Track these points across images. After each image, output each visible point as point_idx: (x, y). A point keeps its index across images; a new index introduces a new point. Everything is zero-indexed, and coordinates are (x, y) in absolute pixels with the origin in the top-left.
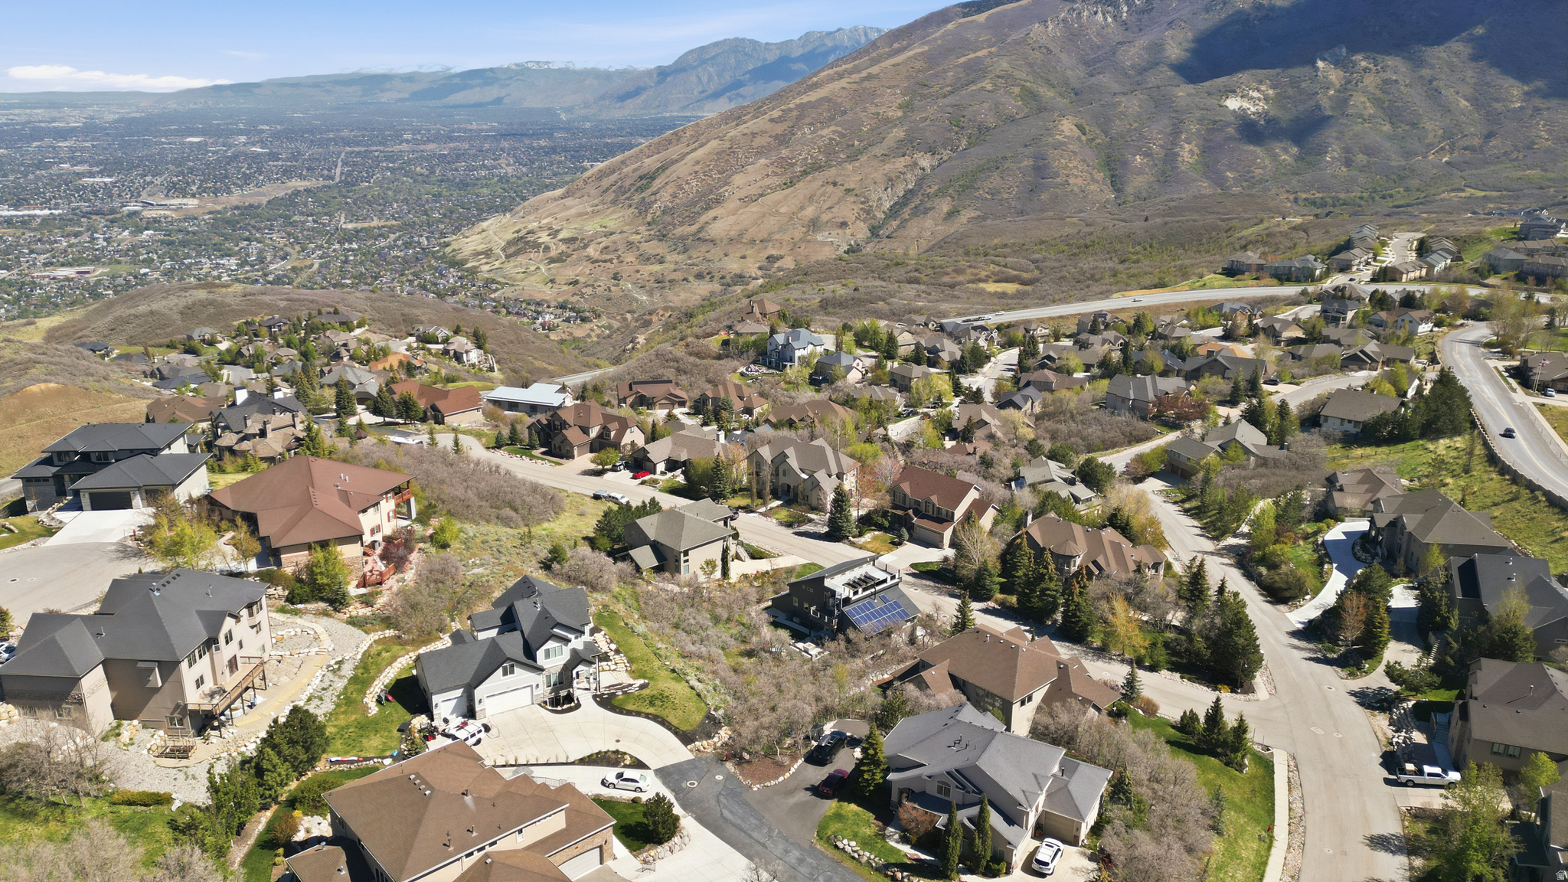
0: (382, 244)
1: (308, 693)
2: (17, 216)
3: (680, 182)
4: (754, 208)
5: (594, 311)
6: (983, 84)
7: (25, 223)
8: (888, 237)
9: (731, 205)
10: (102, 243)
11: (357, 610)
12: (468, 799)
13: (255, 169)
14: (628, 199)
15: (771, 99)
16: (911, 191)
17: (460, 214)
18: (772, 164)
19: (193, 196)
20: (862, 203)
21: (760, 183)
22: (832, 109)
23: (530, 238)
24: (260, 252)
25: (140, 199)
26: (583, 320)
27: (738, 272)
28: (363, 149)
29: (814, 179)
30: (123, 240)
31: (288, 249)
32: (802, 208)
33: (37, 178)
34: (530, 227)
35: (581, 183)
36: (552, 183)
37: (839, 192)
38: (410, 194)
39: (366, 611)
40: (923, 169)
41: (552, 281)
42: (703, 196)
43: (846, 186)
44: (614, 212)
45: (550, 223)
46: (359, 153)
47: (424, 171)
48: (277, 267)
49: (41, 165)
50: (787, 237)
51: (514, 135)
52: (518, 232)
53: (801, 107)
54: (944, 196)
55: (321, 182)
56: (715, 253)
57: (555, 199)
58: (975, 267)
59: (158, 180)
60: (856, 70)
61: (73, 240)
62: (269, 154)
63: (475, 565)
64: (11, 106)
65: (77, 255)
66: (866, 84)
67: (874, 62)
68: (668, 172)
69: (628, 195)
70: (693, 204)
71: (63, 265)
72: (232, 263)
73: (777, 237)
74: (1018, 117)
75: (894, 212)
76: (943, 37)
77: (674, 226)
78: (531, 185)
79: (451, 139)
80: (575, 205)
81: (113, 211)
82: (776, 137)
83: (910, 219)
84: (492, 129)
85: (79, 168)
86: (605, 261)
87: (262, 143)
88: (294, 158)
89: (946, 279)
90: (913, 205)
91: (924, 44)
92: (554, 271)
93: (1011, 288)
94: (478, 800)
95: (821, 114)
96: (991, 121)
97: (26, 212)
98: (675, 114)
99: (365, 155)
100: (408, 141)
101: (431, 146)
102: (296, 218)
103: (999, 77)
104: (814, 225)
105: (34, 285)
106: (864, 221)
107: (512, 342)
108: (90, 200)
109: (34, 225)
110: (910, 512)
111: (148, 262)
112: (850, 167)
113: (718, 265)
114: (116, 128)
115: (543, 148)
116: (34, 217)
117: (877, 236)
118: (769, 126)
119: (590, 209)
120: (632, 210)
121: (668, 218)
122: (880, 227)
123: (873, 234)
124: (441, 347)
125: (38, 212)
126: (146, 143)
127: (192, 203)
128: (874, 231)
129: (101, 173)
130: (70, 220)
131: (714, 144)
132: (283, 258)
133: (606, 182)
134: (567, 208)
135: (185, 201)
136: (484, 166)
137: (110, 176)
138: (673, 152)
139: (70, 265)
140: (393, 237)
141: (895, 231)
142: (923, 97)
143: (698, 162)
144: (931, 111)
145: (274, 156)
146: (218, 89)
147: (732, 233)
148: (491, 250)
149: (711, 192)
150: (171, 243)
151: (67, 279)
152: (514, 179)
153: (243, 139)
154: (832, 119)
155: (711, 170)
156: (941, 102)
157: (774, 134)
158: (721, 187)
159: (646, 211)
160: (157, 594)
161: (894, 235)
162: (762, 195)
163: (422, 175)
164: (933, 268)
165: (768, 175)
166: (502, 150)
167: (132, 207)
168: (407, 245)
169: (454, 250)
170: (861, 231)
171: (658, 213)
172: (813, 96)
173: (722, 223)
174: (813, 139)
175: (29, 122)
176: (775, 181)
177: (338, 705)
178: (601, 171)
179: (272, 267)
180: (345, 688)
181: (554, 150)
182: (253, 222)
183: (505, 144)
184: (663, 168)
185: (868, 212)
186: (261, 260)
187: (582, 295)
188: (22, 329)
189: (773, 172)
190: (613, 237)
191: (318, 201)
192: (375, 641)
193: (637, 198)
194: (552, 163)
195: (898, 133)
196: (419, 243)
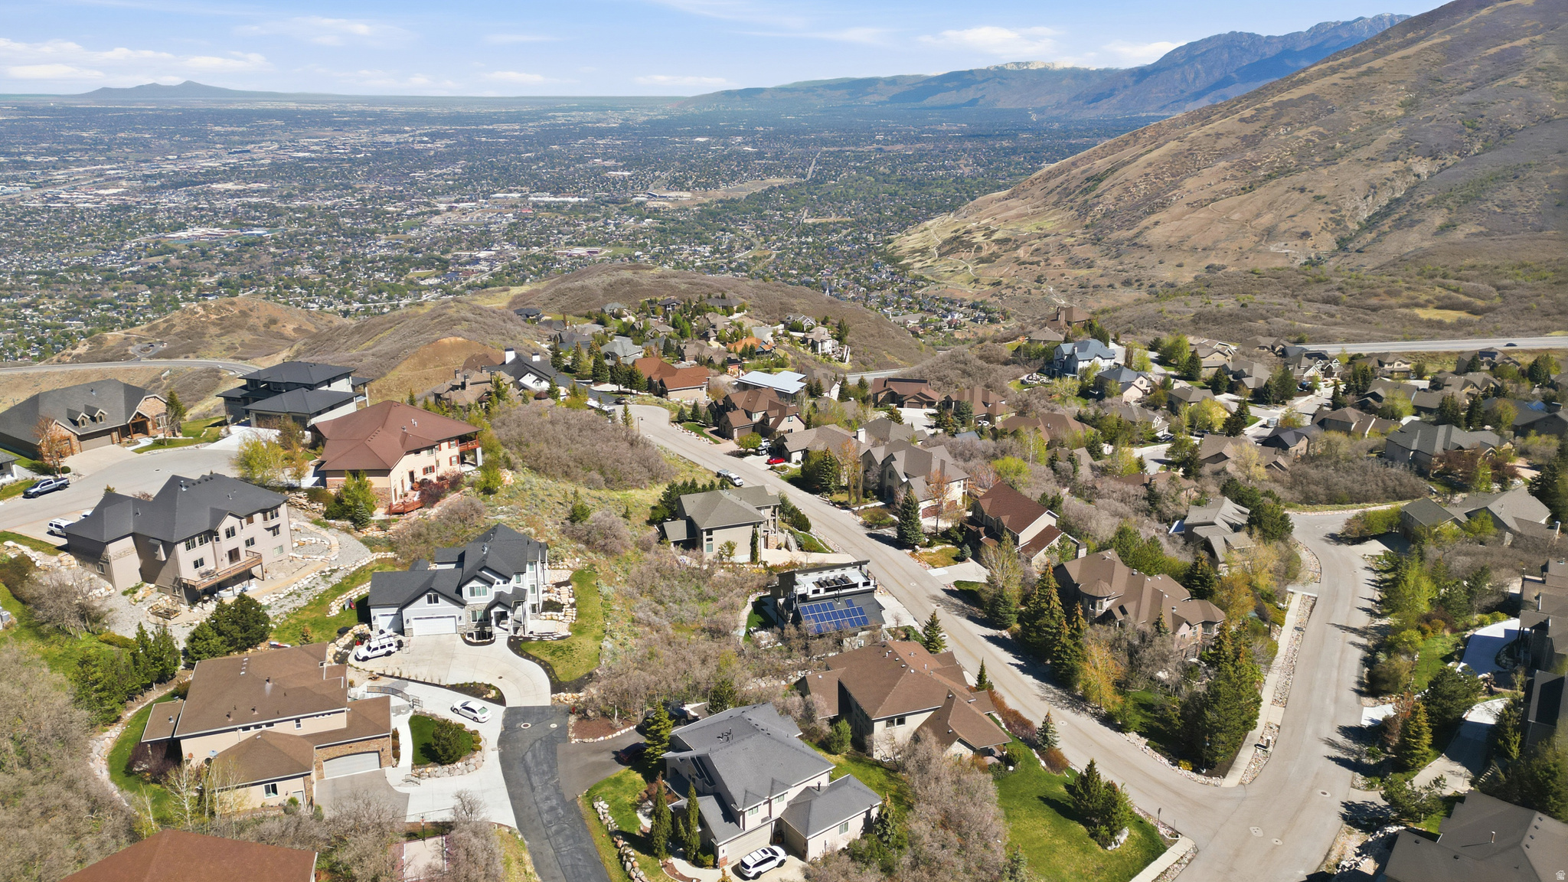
0: (834, 239)
1: (291, 589)
2: (554, 202)
3: (1128, 184)
4: (1202, 214)
5: (1004, 313)
6: (1516, 79)
7: (559, 208)
8: (1358, 251)
9: (1176, 210)
10: (612, 228)
11: (372, 532)
12: (269, 685)
13: (741, 166)
14: (1071, 201)
15: (1247, 97)
16: (1397, 200)
17: (910, 212)
18: (1232, 167)
19: (688, 190)
20: (1333, 212)
21: (1214, 188)
22: (1318, 106)
23: (966, 238)
24: (732, 241)
25: (648, 191)
26: (991, 321)
27: (1170, 280)
28: (837, 149)
29: (1278, 184)
30: (628, 226)
31: (754, 240)
32: (1258, 215)
33: (577, 171)
34: (969, 227)
35: (1027, 184)
36: (1004, 185)
37: (1306, 199)
38: (869, 192)
39: (380, 534)
40: (1418, 176)
41: (976, 281)
42: (1149, 200)
43: (1316, 193)
44: (1054, 214)
45: (989, 224)
46: (832, 153)
47: (887, 171)
48: (741, 256)
49: (581, 159)
50: (1234, 246)
51: (978, 136)
52: (956, 231)
53: (1280, 105)
54: (1439, 207)
55: (795, 179)
56: (1151, 259)
57: (999, 200)
58: (1414, 290)
59: (664, 175)
60: (1355, 64)
61: (592, 224)
62: (756, 153)
63: (502, 511)
64: (572, 109)
65: (592, 237)
66: (1365, 79)
67: (1379, 54)
68: (1116, 174)
69: (1071, 197)
70: (1137, 207)
71: (579, 245)
72: (706, 250)
73: (1222, 245)
74: (1556, 117)
75: (1371, 224)
76: (1472, 25)
77: (1112, 230)
78: (984, 185)
79: (918, 139)
80: (1018, 206)
81: (625, 201)
82: (1244, 138)
83: (1391, 232)
84: (961, 130)
85: (608, 163)
86: (1032, 264)
87: (754, 144)
88: (776, 157)
89: (1373, 301)
90: (1397, 216)
91: (1448, 32)
92: (979, 271)
93: (1450, 316)
94: (274, 687)
95: (1302, 113)
96: (1519, 121)
97: (562, 199)
98: (1152, 114)
99: (836, 155)
100: (878, 142)
101: (899, 147)
102: (767, 212)
103: (1539, 70)
104: (1270, 234)
105: (555, 260)
106: (1332, 232)
107: (872, 335)
108: (609, 191)
109: (566, 210)
110: (982, 530)
111: (643, 246)
112: (1325, 172)
113: (1150, 273)
114: (644, 129)
115: (1004, 149)
116: (566, 203)
117: (1345, 249)
118: (1238, 126)
119: (1030, 211)
120: (1072, 212)
121: (1108, 222)
122: (1350, 240)
123: (1340, 247)
124: (802, 335)
125: (570, 199)
126: (663, 143)
127: (687, 195)
128: (1342, 244)
129: (623, 168)
130: (593, 207)
131: (1172, 145)
132: (748, 248)
133: (1052, 184)
134: (1009, 209)
135: (681, 194)
136: (944, 167)
137: (629, 171)
138: (1127, 153)
139: (584, 245)
140: (844, 232)
141: (1369, 244)
142: (1433, 93)
143: (1150, 165)
144: (1441, 109)
145: (760, 155)
146: (729, 94)
147: (1172, 239)
148: (927, 248)
149: (1159, 195)
150: (663, 231)
151: (580, 257)
152: (969, 180)
153: (739, 139)
154: (1316, 117)
155: (1164, 173)
156: (1454, 100)
157: (1242, 135)
158: (1170, 191)
159: (1086, 214)
160: (184, 489)
161: (1366, 249)
162: (1214, 200)
163: (884, 174)
164: (1361, 287)
165: (1225, 179)
166: (964, 150)
167: (641, 198)
168: (856, 240)
169: (894, 247)
170: (1326, 243)
171: (1099, 216)
172: (1296, 93)
173: (1161, 229)
174: (1286, 140)
175: (581, 122)
176: (1233, 185)
177: (310, 603)
178: (1049, 172)
179: (738, 256)
180: (326, 591)
181: (1014, 151)
182: (731, 215)
183: (968, 145)
184: (1113, 170)
185: (1338, 222)
186: (730, 249)
187: (1001, 296)
188: (497, 294)
189: (1232, 176)
190: (1046, 240)
191: (788, 197)
192: (377, 560)
193: (1080, 200)
194: (1009, 164)
195: (1394, 134)
196: (866, 239)
